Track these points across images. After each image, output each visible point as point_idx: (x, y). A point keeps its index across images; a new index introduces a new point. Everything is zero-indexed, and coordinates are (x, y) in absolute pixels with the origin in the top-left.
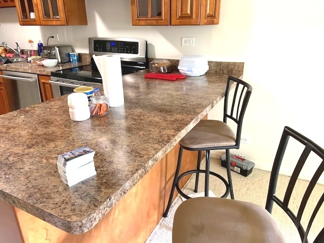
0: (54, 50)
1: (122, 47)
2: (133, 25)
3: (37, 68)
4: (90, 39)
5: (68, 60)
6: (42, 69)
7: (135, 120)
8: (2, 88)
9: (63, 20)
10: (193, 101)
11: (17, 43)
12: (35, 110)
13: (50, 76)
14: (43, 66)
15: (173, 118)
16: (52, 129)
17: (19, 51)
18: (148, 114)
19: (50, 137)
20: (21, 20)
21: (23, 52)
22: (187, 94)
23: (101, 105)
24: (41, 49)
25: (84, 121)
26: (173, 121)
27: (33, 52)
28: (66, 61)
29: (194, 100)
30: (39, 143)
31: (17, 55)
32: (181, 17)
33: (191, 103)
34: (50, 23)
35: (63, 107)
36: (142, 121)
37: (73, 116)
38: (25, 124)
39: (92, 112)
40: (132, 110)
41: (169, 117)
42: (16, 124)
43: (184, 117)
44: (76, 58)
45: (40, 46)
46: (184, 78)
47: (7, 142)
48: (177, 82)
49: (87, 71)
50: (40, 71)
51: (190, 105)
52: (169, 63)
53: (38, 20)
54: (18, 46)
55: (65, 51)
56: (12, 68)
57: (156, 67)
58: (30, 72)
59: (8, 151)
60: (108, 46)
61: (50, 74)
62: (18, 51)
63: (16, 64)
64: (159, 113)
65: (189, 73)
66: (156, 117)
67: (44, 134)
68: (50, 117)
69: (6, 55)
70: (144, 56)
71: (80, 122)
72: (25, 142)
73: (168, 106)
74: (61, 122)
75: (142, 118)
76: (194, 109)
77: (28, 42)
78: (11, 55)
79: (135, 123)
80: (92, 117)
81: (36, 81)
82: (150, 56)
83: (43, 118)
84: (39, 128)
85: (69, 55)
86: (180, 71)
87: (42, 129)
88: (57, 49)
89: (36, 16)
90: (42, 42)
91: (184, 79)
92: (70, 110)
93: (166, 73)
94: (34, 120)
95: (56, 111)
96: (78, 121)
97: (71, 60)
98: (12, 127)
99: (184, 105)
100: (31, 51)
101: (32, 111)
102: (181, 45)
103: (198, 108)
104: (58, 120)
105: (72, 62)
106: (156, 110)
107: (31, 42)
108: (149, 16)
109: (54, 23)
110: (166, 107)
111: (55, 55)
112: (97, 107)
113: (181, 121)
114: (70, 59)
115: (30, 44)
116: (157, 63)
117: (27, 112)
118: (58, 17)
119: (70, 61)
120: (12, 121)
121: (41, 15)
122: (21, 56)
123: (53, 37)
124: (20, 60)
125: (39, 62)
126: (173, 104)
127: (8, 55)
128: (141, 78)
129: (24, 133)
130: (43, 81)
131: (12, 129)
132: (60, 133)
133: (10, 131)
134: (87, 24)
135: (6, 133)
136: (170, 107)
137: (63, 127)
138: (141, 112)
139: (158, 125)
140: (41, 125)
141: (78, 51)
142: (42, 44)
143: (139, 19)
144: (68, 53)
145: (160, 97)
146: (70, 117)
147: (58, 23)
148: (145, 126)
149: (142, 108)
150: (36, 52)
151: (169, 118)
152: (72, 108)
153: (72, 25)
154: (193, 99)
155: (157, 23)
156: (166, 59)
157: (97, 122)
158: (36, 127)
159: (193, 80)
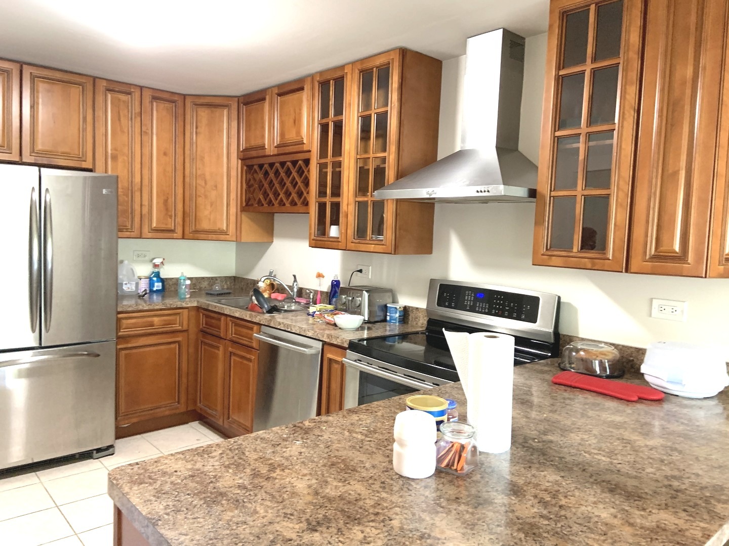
0: (361, 296)
1: (499, 304)
2: (533, 265)
3: (324, 330)
4: (432, 282)
5: (382, 318)
6: (333, 332)
7: (545, 504)
8: (253, 357)
9: (388, 243)
10: (697, 475)
11: (295, 276)
12: (322, 430)
13: (345, 349)
14: (335, 325)
15: (650, 522)
16: (356, 488)
17: (295, 290)
18: (577, 493)
19: (352, 509)
20: (313, 237)
21: (301, 292)
22: (676, 449)
23: (463, 447)
24: (336, 292)
25: (421, 480)
26: (652, 530)
27: (319, 296)
28: (376, 319)
29: (700, 472)
30: (329, 521)
31: (290, 299)
32: (656, 258)
33: (693, 479)
34: (363, 247)
35: (375, 432)
36: (563, 513)
37: (400, 462)
38: (303, 462)
39: (439, 460)
40: (534, 471)
41: (637, 512)
42: (287, 459)
43: (680, 522)
44: (397, 315)
45: (335, 284)
46: (658, 397)
47: (269, 503)
48: (640, 407)
49: (415, 343)
50: (329, 336)
51: (693, 485)
52: (614, 354)
53: (344, 241)
54: (295, 281)
55: (380, 300)
56: (280, 324)
57: (582, 360)
58: (310, 334)
59: (270, 528)
60: (469, 299)
61: (346, 345)
62: (292, 291)
63: (286, 314)
64: (607, 496)
65: (673, 389)
66: (601, 506)
67: (341, 498)
68: (350, 454)
69: (270, 295)
70: (551, 330)
71: (413, 480)
72: (304, 512)
73: (628, 475)
74: (373, 472)
75: (563, 502)
76: (707, 501)
77: (315, 275)
78: (280, 297)
79: (545, 512)
80: (439, 472)
81: (317, 355)
82: (563, 330)
83: (337, 453)
84: (329, 479)
85: (385, 308)
86: (647, 378)
87: (335, 483)
88: (366, 295)
89: (341, 233)
90: (339, 279)
91: (660, 401)
92: (396, 446)
93: (608, 377)
94: (320, 457)
95: (362, 440)
96: (409, 478)
97: (388, 318)
98: (279, 465)
99: (675, 484)
100: (316, 292)
101: (317, 432)
102: (650, 315)
103: (719, 501)
104: (368, 465)
105: (390, 321)
106: (596, 482)
107: (320, 276)
108: (575, 250)
109: (372, 248)
110: (623, 479)
111: (360, 305)
112: (454, 449)
113: (674, 534)
114: (386, 316)
115: (317, 280)
116: (584, 350)
117: (307, 431)
118: (381, 237)
119: (385, 320)
120: (278, 448)
121: (351, 231)
122: (298, 300)
123: (360, 271)
124: (293, 308)
125: (329, 318)
126: (644, 474)
127: (274, 296)
128: (544, 380)
129: (301, 486)
130: (330, 356)
131: (278, 471)
132: (372, 503)
133: (274, 475)
134: (431, 253)
135: (268, 479)
136: (634, 482)
137: (377, 486)
138: (557, 483)
139: (609, 534)
140: (333, 470)
141: (404, 301)
142: (338, 282)
143: (550, 253)
144: (384, 303)
145: (603, 445)
146: (391, 462)
147: (379, 248)
148: (576, 528)
149: (558, 469)
150: (324, 296)
151: (637, 516)
152: (402, 445)
153: (404, 253)
154: (696, 468)
155: (593, 264)
156: (606, 343)
157: (451, 491)
158: (323, 475)
159: (686, 406)
